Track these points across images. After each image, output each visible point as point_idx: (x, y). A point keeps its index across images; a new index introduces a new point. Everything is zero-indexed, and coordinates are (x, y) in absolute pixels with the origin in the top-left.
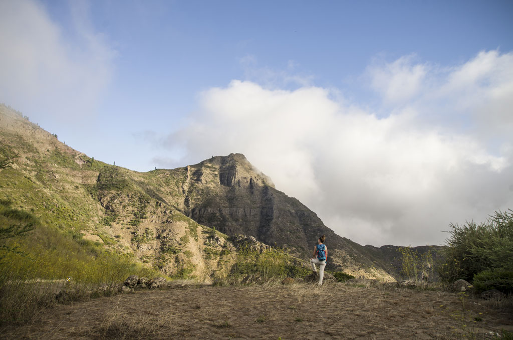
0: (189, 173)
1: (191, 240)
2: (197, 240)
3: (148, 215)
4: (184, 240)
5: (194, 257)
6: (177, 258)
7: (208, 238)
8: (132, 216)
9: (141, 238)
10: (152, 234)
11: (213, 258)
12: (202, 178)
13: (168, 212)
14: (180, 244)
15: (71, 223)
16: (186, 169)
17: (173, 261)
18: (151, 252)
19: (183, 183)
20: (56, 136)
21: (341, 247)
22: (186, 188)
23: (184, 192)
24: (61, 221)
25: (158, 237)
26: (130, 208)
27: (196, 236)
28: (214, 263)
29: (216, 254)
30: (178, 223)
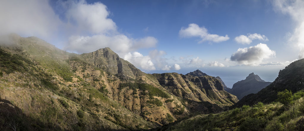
0: (94, 54)
1: (103, 76)
2: (104, 76)
3: (87, 68)
4: (100, 76)
5: (105, 82)
6: (99, 83)
7: (108, 75)
8: (82, 69)
9: (86, 76)
10: (89, 75)
11: (111, 82)
12: (98, 55)
13: (93, 67)
14: (99, 78)
15: (68, 73)
16: (93, 53)
17: (98, 84)
18: (90, 81)
19: (93, 57)
20: (55, 46)
21: (144, 75)
22: (94, 59)
23: (93, 60)
24: (65, 73)
25: (91, 76)
26: (81, 67)
27: (104, 75)
28: (112, 84)
29: (112, 81)
30: (97, 71)
